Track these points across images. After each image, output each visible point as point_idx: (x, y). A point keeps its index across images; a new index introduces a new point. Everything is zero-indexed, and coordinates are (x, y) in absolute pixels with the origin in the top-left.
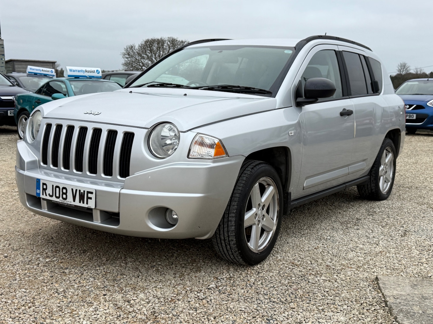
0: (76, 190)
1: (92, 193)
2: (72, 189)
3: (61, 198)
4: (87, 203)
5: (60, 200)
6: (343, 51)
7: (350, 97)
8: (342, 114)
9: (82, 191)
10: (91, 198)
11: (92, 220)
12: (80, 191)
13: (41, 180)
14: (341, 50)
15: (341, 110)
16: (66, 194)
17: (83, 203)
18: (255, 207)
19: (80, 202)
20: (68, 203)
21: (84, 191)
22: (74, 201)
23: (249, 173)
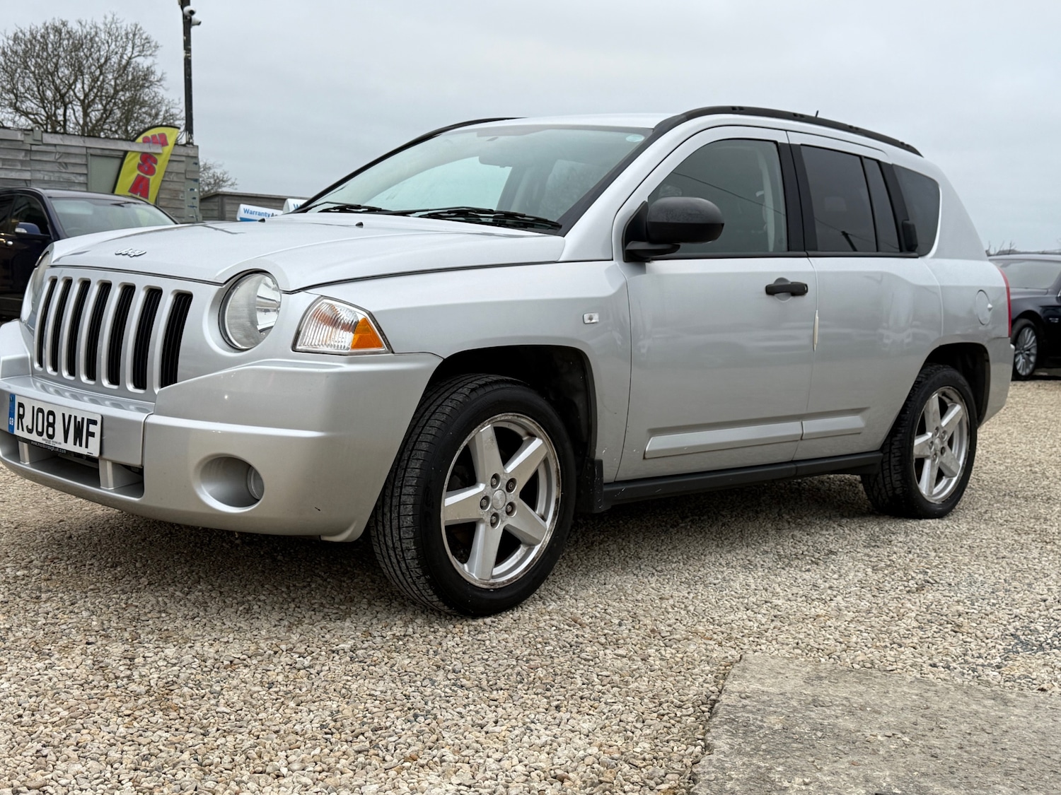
0: (70, 416)
1: (95, 422)
2: (64, 415)
3: (45, 436)
4: (87, 447)
5: (43, 439)
6: (802, 145)
7: (810, 253)
8: (771, 291)
9: (79, 419)
10: (92, 435)
11: (98, 484)
12: (75, 417)
13: (16, 397)
14: (799, 143)
15: (771, 281)
16: (52, 425)
17: (81, 445)
18: (484, 482)
19: (75, 444)
20: (57, 446)
21: (83, 419)
22: (66, 441)
23: (460, 398)
